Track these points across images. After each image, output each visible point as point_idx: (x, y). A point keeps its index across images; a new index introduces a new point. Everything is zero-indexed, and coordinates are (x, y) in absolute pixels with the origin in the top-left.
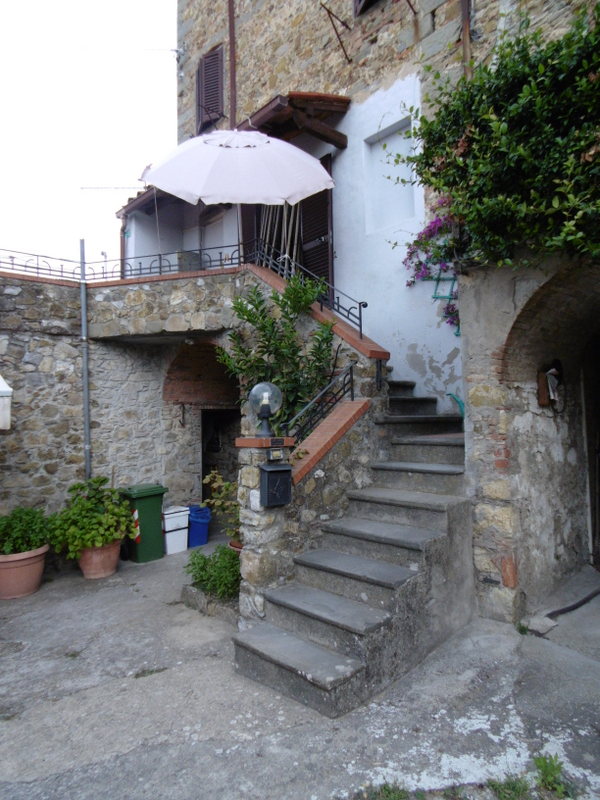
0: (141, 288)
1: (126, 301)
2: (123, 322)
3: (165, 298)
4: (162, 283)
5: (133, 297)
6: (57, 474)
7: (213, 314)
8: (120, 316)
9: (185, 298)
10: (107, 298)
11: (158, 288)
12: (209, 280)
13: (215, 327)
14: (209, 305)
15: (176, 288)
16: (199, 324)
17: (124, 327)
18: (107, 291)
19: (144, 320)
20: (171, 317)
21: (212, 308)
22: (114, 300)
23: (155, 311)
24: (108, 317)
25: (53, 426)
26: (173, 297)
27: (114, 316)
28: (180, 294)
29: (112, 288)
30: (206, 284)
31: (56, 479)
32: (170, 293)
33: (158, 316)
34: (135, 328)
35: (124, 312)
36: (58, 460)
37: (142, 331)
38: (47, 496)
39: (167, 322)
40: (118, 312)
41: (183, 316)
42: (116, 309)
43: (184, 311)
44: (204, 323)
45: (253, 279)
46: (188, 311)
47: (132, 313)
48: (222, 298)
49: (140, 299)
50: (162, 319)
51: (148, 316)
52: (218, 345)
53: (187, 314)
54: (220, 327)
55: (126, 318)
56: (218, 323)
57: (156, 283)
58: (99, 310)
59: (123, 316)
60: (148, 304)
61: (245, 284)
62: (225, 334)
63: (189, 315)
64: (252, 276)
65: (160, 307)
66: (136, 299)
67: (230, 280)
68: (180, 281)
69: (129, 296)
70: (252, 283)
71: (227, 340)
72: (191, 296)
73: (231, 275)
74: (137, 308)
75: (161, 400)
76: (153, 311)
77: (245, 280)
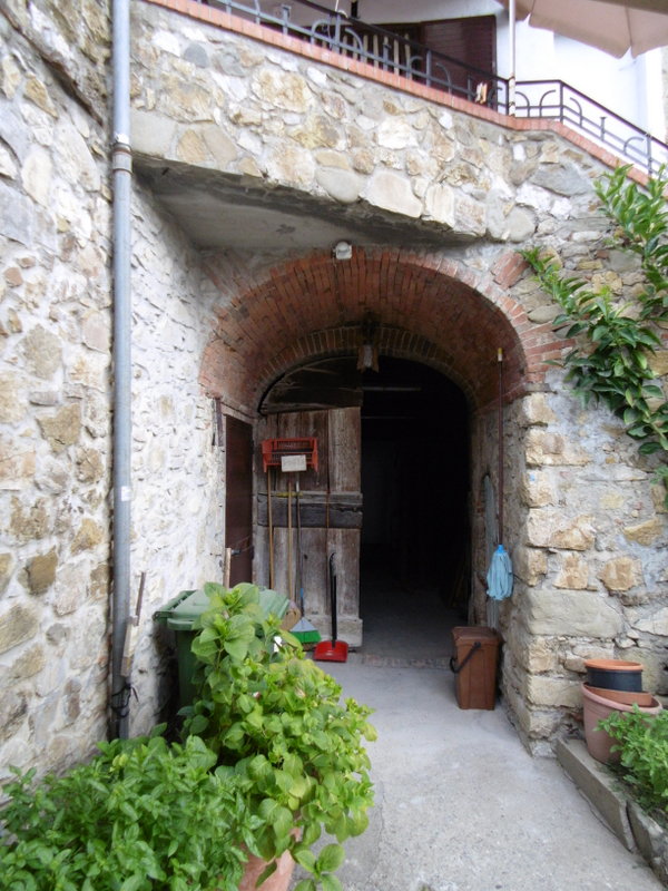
0: (305, 74)
1: (256, 87)
2: (247, 140)
3: (365, 124)
4: (359, 83)
5: (278, 84)
6: (51, 595)
7: (471, 201)
8: (236, 121)
9: (413, 142)
10: (194, 54)
11: (350, 93)
12: (464, 125)
13: (472, 228)
14: (463, 177)
15: (390, 109)
16: (444, 208)
17: (249, 155)
18: (198, 34)
19: (309, 157)
20: (380, 172)
21: (469, 187)
22: (220, 69)
23: (342, 144)
24: (200, 108)
25: (51, 413)
26: (385, 126)
27: (217, 114)
28: (401, 126)
29: (218, 35)
30: (456, 129)
31: (48, 612)
32: (379, 118)
33: (348, 162)
34: (286, 168)
35: (251, 115)
36: (55, 541)
37: (307, 185)
38: (27, 686)
39: (371, 182)
40: (234, 108)
41: (408, 182)
42: (227, 98)
43: (411, 171)
44: (451, 214)
45: (567, 153)
46: (419, 174)
47: (277, 126)
48: (486, 171)
49: (299, 99)
50: (357, 170)
51: (323, 151)
52: (442, 271)
53: (419, 180)
54: (483, 232)
55: (257, 134)
56: (480, 222)
57: (345, 76)
58: (165, 78)
59: (247, 125)
60: (322, 121)
61: (543, 158)
62: (474, 252)
63: (423, 184)
64: (564, 147)
65: (354, 140)
66: (290, 93)
67: (501, 141)
68: (402, 97)
69: (268, 78)
70: (566, 161)
71: (478, 264)
72: (426, 143)
73: (504, 131)
74: (289, 119)
75: (196, 381)
76: (335, 142)
77: (540, 152)
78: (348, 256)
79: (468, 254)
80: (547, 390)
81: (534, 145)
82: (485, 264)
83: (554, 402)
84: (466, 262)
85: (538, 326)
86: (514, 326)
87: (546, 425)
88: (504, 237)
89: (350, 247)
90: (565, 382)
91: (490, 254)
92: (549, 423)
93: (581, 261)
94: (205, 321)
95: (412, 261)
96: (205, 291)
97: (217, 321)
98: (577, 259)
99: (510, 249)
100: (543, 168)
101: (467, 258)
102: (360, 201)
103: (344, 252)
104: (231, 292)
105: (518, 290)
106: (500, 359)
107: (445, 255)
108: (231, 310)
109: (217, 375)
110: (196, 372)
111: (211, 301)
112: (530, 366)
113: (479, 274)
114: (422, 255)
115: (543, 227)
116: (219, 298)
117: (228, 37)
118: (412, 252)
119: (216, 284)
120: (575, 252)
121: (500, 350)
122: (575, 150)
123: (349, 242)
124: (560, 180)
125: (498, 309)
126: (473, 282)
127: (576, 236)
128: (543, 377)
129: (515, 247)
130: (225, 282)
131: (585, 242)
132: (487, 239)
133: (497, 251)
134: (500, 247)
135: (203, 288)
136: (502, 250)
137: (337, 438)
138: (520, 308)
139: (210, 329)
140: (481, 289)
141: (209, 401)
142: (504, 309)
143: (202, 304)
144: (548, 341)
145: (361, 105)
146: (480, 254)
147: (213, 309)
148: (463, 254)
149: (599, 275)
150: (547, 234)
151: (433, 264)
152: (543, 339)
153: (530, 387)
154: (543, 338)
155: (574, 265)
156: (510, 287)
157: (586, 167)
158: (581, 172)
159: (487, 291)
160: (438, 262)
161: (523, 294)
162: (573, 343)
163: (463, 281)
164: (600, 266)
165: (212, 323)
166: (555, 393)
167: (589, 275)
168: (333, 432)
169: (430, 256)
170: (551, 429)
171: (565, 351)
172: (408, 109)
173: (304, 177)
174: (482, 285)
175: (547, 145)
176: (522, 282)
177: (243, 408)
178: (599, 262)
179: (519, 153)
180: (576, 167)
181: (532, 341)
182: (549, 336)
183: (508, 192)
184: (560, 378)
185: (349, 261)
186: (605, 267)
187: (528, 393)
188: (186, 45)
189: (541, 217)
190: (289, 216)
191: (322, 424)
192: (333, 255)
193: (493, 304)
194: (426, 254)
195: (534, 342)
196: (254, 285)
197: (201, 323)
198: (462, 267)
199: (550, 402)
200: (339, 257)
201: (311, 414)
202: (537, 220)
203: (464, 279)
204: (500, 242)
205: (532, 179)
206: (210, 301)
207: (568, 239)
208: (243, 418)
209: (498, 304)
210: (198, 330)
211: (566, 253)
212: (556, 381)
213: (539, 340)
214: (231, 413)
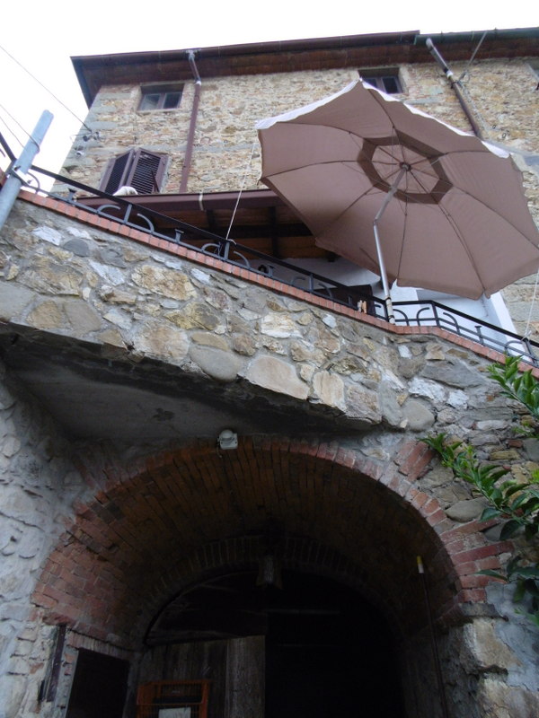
1: (136, 276)
2: (114, 315)
3: (247, 315)
4: (243, 285)
5: (159, 276)
7: (362, 390)
8: (106, 299)
9: (297, 333)
10: (75, 247)
11: (233, 291)
12: (347, 324)
13: (364, 413)
14: (351, 368)
15: (273, 307)
16: (334, 393)
17: (114, 328)
18: (83, 233)
19: (184, 336)
20: (262, 356)
21: (358, 377)
22: (100, 259)
23: (221, 328)
24: (69, 285)
26: (268, 319)
27: (87, 292)
28: (284, 321)
29: (104, 236)
30: (340, 328)
32: (262, 312)
33: (227, 343)
34: (156, 343)
35: (123, 296)
37: (178, 360)
39: (251, 363)
40: (106, 289)
41: (293, 367)
42: (101, 281)
43: (295, 358)
44: (342, 399)
45: (451, 352)
46: (304, 361)
47: (151, 308)
48: (375, 365)
49: (180, 290)
50: (236, 352)
51: (200, 332)
52: (337, 461)
53: (304, 366)
54: (379, 419)
55: (129, 312)
56: (374, 408)
57: (228, 278)
58: (36, 259)
59: (118, 304)
60: (202, 309)
61: (428, 356)
62: (372, 441)
63: (308, 370)
64: (447, 347)
65: (235, 326)
66: (171, 286)
67: (385, 342)
68: (285, 299)
69: (150, 271)
70: (451, 358)
71: (378, 454)
72: (311, 336)
73: (387, 334)
74: (166, 304)
75: (26, 600)
76: (214, 326)
77: (424, 351)
78: (234, 445)
79: (366, 443)
80: (492, 614)
81: (419, 346)
82: (387, 454)
83: (508, 633)
84: (365, 451)
85: (461, 525)
86: (432, 524)
87: (505, 672)
88: (403, 425)
89: (235, 436)
90: (515, 602)
91: (390, 443)
92: (508, 669)
93: (493, 451)
94: (59, 520)
95: (304, 451)
96: (69, 484)
97: (75, 520)
98: (488, 448)
99: (411, 438)
100: (431, 364)
101: (366, 448)
102: (240, 381)
103: (229, 441)
104: (97, 485)
105: (429, 481)
106: (421, 570)
107: (341, 444)
108: (94, 506)
109: (72, 591)
110: (30, 587)
111: (73, 496)
112: (462, 579)
113: (379, 464)
114: (315, 445)
115: (443, 416)
116: (83, 492)
117: (113, 239)
118: (303, 442)
119: (83, 477)
120: (484, 441)
121: (419, 559)
122: (458, 349)
123: (234, 431)
124: (450, 374)
125: (409, 505)
126: (375, 473)
127: (481, 425)
128: (483, 595)
129: (416, 435)
130: (93, 475)
131: (493, 431)
132: (383, 427)
133: (398, 441)
134: (401, 436)
135: (67, 480)
136: (403, 439)
137: (236, 680)
138: (435, 503)
139: (62, 529)
140: (386, 481)
141: (48, 630)
142: (416, 504)
143: (61, 499)
144: (478, 545)
145: (245, 301)
146: (379, 443)
147: (72, 506)
148: (360, 443)
149: (518, 466)
150: (448, 424)
151: (328, 454)
152: (471, 543)
153: (470, 611)
154: (471, 541)
155: (487, 455)
156: (418, 479)
157: (473, 363)
158: (470, 368)
159: (392, 483)
160: (333, 451)
161: (435, 487)
162: (511, 548)
163: (363, 472)
164: (517, 456)
165: (67, 521)
166: (506, 619)
167: (507, 466)
168: (231, 671)
169: (324, 446)
170: (513, 678)
171: (504, 557)
172: (290, 309)
173: (175, 352)
174: (386, 477)
175: (430, 346)
176: (431, 473)
177: (113, 637)
178: (513, 451)
179: (404, 352)
180: (464, 363)
181: (458, 544)
182: (479, 539)
183: (400, 384)
184: (507, 596)
185: (234, 451)
186: (522, 456)
187: (469, 619)
188: (67, 239)
189: (439, 407)
190: (163, 398)
191: (219, 659)
192: (217, 444)
193: (402, 499)
194: (319, 444)
195: (460, 546)
196: (125, 477)
197: (55, 521)
198: (361, 457)
199: (502, 633)
200: (223, 446)
201: (207, 645)
202: (435, 410)
203: (365, 469)
204: (401, 431)
205: (422, 373)
206: (71, 496)
207: (473, 428)
208: (114, 653)
209: (408, 498)
210: (48, 529)
211: (474, 442)
212: (502, 600)
213: (466, 543)
214: (91, 645)
